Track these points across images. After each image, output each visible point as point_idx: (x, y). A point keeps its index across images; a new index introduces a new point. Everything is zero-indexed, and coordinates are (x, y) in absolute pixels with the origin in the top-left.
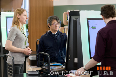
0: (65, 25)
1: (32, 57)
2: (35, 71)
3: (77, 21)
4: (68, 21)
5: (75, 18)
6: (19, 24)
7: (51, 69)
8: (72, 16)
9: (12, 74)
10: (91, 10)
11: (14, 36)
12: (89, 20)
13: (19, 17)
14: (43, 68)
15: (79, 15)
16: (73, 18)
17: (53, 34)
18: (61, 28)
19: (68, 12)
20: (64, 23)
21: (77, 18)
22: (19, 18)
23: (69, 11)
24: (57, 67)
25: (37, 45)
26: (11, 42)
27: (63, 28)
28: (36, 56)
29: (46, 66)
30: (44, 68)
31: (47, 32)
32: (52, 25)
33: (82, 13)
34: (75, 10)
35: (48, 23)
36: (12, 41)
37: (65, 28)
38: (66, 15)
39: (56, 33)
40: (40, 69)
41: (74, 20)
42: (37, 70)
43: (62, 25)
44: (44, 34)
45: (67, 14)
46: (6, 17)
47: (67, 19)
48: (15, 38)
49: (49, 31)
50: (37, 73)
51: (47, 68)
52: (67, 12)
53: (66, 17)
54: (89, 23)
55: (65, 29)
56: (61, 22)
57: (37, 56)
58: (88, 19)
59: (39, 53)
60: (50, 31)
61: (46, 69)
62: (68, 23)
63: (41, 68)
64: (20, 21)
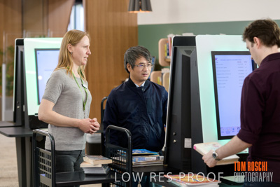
0: (163, 67)
1: (92, 137)
2: (100, 166)
3: (189, 58)
4: (171, 58)
5: (185, 51)
6: (70, 64)
7: (133, 163)
8: (178, 47)
9: (51, 174)
10: (219, 34)
11: (58, 90)
12: (216, 56)
13: (72, 49)
14: (117, 160)
15: (195, 45)
16: (182, 51)
17: (137, 86)
18: (153, 72)
19: (169, 39)
20: (161, 62)
21: (189, 52)
22: (71, 51)
23: (172, 36)
24: (146, 158)
25: (102, 111)
26: (52, 105)
27: (158, 72)
28: (100, 135)
29: (122, 156)
30: (119, 161)
31: (123, 82)
32: (136, 68)
33: (200, 39)
34: (185, 35)
35: (127, 63)
36: (52, 101)
37: (162, 74)
38: (166, 46)
39: (143, 85)
40: (110, 161)
41: (183, 56)
42: (103, 165)
43: (157, 68)
44: (116, 86)
45: (166, 42)
46: (36, 50)
47: (168, 54)
48: (59, 94)
49: (127, 80)
50: (104, 171)
51: (125, 161)
52: (167, 38)
53: (166, 49)
54: (216, 61)
55: (164, 75)
56: (154, 60)
57: (102, 134)
58: (214, 54)
59: (109, 128)
60: (130, 79)
61: (123, 162)
62: (169, 62)
63: (113, 160)
64: (73, 58)
